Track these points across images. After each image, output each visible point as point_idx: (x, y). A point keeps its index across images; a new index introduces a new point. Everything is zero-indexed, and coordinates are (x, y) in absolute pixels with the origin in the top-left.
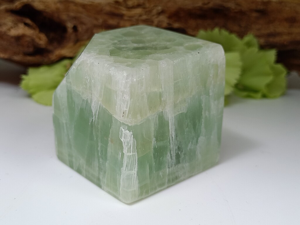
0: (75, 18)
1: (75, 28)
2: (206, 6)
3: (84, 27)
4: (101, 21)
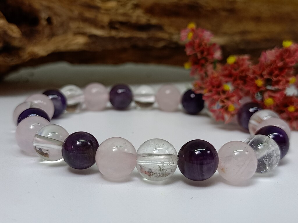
0: (49, 8)
2: (181, 2)
3: (59, 19)
4: (76, 12)
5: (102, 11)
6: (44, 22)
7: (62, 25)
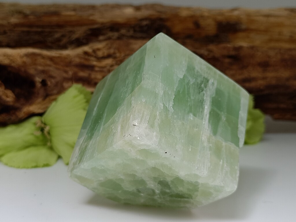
0: (43, 72)
1: (44, 83)
3: (53, 81)
4: (71, 73)
5: (97, 69)
6: (39, 85)
7: (57, 84)
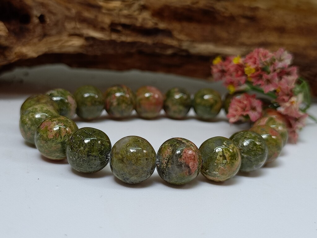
1: (42, 19)
2: (195, 6)
3: (53, 18)
5: (104, 11)
6: (35, 21)
7: (56, 24)
